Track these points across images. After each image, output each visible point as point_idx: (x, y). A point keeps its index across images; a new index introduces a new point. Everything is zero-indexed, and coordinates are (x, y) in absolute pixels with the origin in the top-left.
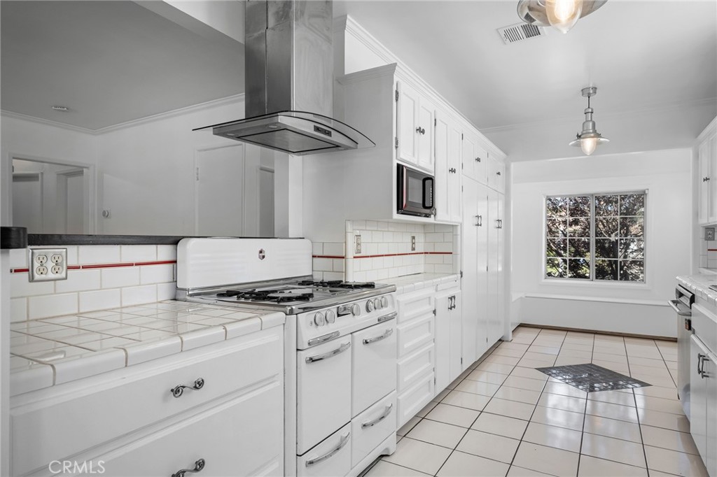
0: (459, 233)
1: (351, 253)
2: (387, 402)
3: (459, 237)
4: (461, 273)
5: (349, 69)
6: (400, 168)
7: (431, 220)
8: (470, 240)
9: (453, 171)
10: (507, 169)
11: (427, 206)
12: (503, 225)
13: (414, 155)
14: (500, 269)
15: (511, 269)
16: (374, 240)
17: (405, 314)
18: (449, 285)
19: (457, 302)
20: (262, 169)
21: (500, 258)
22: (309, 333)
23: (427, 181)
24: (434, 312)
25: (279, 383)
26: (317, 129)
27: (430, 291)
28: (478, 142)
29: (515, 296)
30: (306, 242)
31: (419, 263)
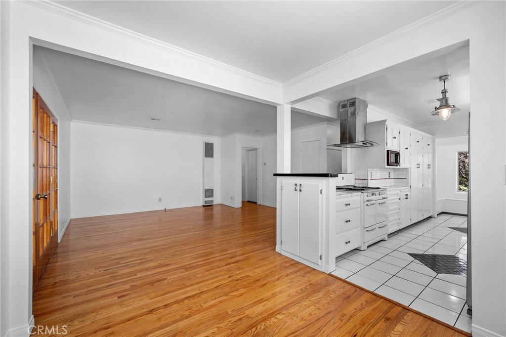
0: (409, 171)
1: (369, 178)
2: (385, 223)
3: (409, 173)
4: (411, 186)
5: (368, 121)
6: (388, 151)
7: (398, 167)
8: (414, 174)
9: (407, 148)
10: (434, 142)
11: (397, 162)
12: (431, 167)
13: (392, 146)
14: (430, 186)
15: (436, 186)
16: (377, 174)
17: (390, 198)
18: (405, 190)
19: (409, 197)
20: (327, 149)
21: (430, 181)
22: (367, 199)
23: (397, 155)
24: (400, 199)
25: (360, 209)
26: (363, 144)
27: (398, 192)
28: (418, 134)
29: (438, 199)
30: (353, 175)
31: (392, 182)
